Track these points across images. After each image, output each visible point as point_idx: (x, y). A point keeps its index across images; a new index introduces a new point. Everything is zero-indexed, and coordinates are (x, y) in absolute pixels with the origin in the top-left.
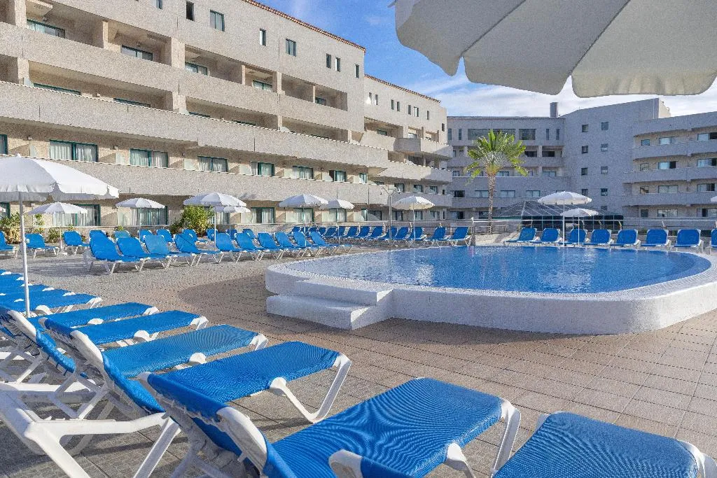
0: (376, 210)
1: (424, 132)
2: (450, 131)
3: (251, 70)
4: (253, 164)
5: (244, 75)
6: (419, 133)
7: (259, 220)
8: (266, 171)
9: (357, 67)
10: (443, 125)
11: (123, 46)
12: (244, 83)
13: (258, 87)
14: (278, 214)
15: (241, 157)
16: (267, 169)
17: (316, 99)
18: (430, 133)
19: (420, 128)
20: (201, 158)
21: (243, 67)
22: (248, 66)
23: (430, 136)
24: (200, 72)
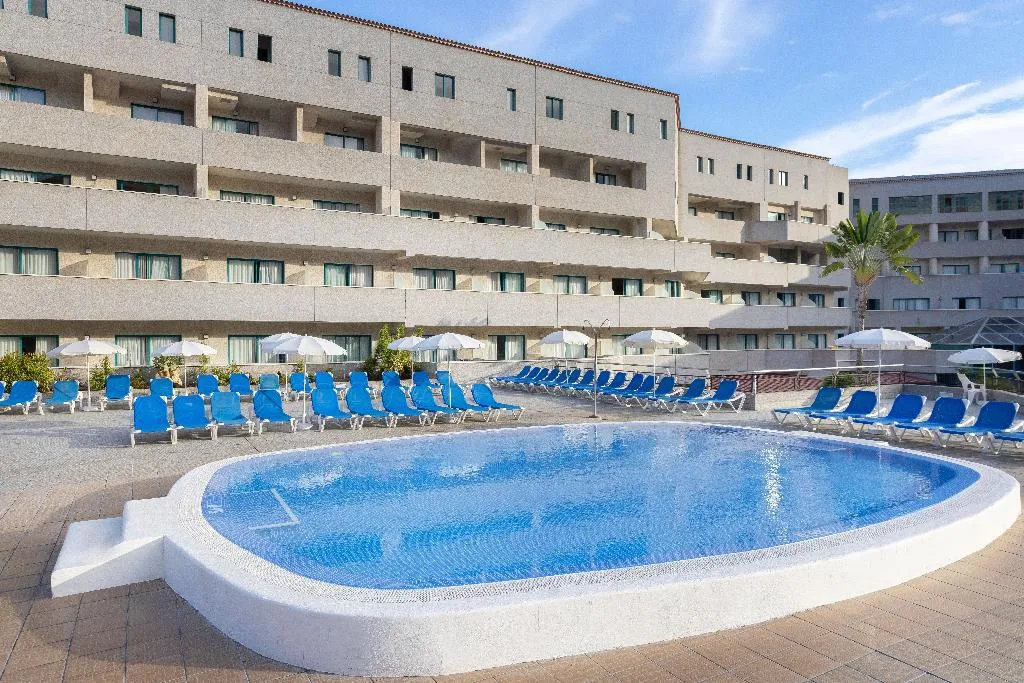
0: (701, 337)
1: (799, 210)
2: (856, 203)
3: (495, 146)
4: (493, 276)
5: (483, 153)
6: (792, 211)
7: (501, 354)
8: (512, 284)
9: (664, 123)
10: (841, 196)
11: (327, 134)
12: (483, 164)
13: (509, 168)
14: (530, 343)
15: (474, 266)
16: (514, 282)
17: (597, 174)
18: (812, 210)
19: (792, 203)
20: (419, 270)
21: (483, 143)
22: (487, 141)
23: (811, 215)
24: (426, 156)
